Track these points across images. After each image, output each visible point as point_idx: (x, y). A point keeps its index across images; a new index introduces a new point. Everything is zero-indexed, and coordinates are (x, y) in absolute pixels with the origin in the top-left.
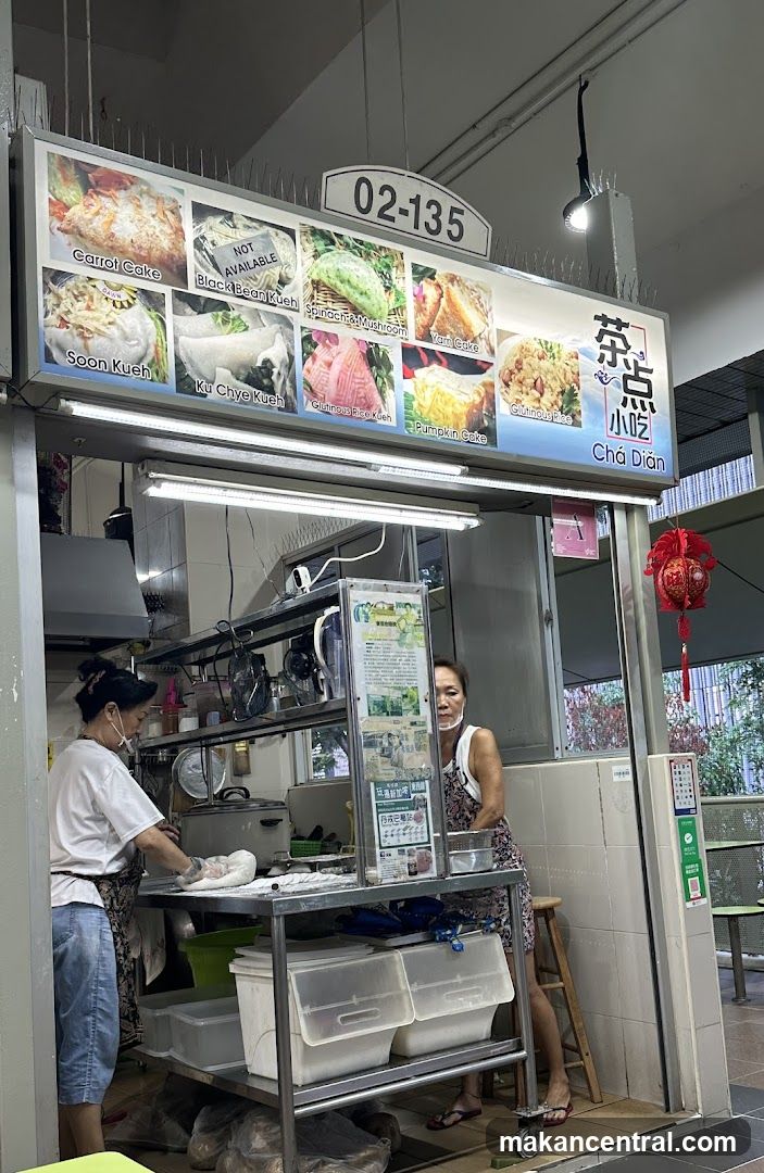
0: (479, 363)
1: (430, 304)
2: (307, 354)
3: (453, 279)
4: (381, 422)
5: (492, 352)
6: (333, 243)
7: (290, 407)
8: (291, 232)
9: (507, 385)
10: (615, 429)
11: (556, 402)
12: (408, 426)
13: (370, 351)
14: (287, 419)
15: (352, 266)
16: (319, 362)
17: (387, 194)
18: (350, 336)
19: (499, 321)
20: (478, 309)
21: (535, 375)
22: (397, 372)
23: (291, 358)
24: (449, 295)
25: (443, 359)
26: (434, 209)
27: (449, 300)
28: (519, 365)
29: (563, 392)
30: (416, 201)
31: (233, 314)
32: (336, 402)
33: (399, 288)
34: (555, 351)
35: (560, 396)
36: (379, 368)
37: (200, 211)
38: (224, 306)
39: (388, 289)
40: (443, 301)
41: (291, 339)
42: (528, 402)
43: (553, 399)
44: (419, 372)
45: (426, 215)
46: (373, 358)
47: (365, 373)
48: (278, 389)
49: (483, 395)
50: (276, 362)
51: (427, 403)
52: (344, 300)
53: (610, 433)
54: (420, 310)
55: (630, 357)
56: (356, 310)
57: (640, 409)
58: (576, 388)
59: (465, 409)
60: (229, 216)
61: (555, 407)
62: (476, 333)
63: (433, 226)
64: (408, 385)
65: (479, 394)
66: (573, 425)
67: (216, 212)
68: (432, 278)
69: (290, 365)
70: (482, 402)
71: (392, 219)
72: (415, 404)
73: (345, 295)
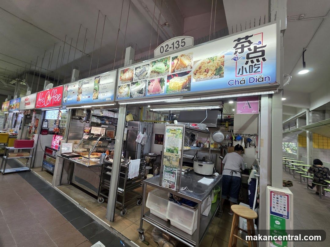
0: (187, 72)
1: (175, 65)
2: (149, 85)
3: (182, 56)
4: (161, 93)
5: (192, 68)
6: (156, 62)
7: (145, 95)
8: (149, 65)
9: (195, 74)
10: (241, 73)
11: (213, 73)
12: (167, 92)
13: (160, 80)
14: (145, 97)
15: (159, 65)
16: (151, 85)
17: (167, 46)
18: (156, 78)
19: (195, 59)
20: (188, 59)
21: (205, 69)
22: (165, 82)
23: (146, 86)
24: (180, 60)
25: (177, 75)
26: (177, 43)
27: (181, 61)
28: (200, 68)
29: (216, 70)
30: (173, 44)
31: (138, 83)
32: (153, 92)
33: (168, 64)
34: (214, 59)
35: (215, 71)
36: (162, 82)
37: (136, 69)
38: (137, 82)
39: (166, 66)
40: (179, 62)
41: (146, 83)
42: (202, 77)
43: (212, 73)
44: (170, 80)
45: (176, 45)
46: (161, 81)
47: (159, 85)
48: (143, 93)
49: (187, 79)
50: (144, 88)
51: (172, 86)
52: (157, 72)
53: (237, 75)
54: (172, 66)
55: (252, 47)
56: (158, 73)
57: (256, 62)
58: (222, 66)
59: (182, 84)
60: (140, 67)
61: (213, 74)
62: (187, 65)
63: (177, 46)
64: (168, 84)
65: (186, 79)
66: (220, 77)
67: (137, 68)
68: (177, 58)
69: (146, 88)
70: (187, 81)
71: (168, 51)
72: (169, 87)
73: (157, 71)
